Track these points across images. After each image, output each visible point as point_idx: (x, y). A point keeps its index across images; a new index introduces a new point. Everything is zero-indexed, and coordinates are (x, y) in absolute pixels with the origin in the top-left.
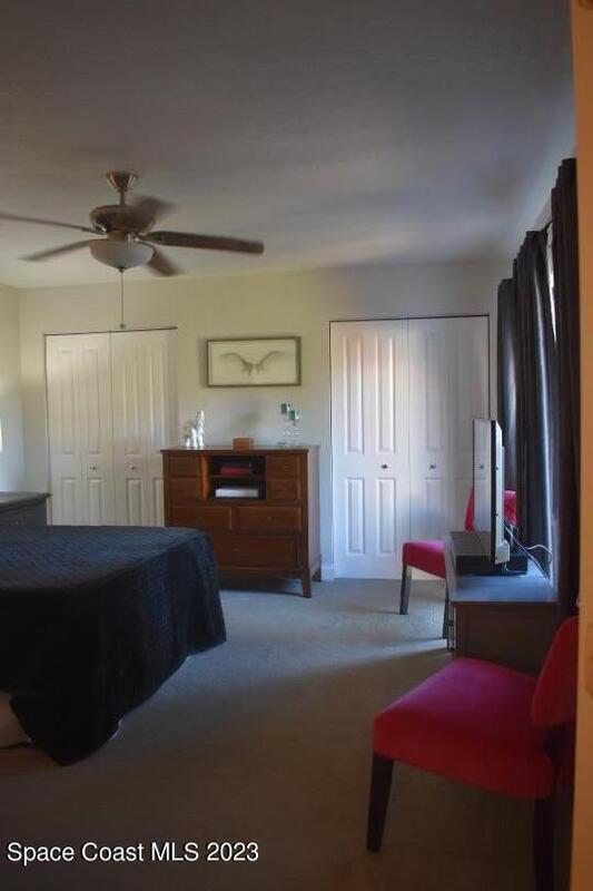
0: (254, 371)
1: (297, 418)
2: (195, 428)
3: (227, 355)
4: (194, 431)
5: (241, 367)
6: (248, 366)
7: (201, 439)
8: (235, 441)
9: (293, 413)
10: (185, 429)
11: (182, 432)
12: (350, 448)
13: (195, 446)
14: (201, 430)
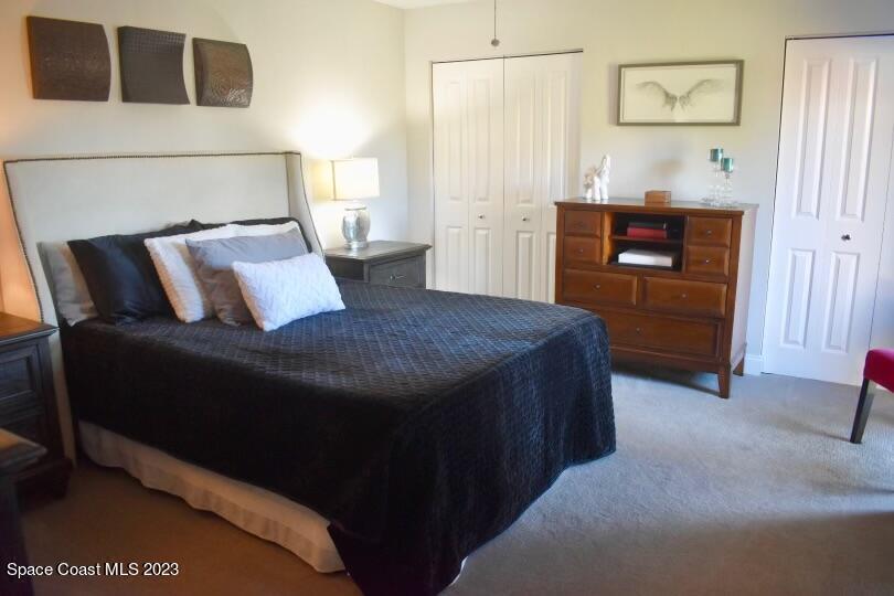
0: (678, 104)
1: (731, 167)
2: (599, 175)
3: (646, 84)
4: (596, 179)
5: (661, 99)
6: (670, 99)
7: (605, 190)
8: (648, 195)
9: (726, 161)
10: (587, 176)
11: (582, 180)
12: (799, 210)
13: (598, 198)
14: (606, 178)
